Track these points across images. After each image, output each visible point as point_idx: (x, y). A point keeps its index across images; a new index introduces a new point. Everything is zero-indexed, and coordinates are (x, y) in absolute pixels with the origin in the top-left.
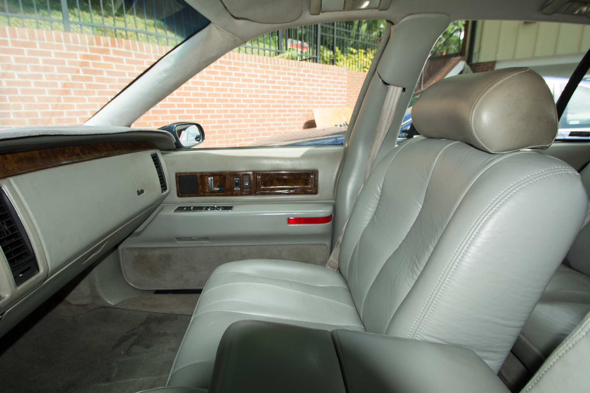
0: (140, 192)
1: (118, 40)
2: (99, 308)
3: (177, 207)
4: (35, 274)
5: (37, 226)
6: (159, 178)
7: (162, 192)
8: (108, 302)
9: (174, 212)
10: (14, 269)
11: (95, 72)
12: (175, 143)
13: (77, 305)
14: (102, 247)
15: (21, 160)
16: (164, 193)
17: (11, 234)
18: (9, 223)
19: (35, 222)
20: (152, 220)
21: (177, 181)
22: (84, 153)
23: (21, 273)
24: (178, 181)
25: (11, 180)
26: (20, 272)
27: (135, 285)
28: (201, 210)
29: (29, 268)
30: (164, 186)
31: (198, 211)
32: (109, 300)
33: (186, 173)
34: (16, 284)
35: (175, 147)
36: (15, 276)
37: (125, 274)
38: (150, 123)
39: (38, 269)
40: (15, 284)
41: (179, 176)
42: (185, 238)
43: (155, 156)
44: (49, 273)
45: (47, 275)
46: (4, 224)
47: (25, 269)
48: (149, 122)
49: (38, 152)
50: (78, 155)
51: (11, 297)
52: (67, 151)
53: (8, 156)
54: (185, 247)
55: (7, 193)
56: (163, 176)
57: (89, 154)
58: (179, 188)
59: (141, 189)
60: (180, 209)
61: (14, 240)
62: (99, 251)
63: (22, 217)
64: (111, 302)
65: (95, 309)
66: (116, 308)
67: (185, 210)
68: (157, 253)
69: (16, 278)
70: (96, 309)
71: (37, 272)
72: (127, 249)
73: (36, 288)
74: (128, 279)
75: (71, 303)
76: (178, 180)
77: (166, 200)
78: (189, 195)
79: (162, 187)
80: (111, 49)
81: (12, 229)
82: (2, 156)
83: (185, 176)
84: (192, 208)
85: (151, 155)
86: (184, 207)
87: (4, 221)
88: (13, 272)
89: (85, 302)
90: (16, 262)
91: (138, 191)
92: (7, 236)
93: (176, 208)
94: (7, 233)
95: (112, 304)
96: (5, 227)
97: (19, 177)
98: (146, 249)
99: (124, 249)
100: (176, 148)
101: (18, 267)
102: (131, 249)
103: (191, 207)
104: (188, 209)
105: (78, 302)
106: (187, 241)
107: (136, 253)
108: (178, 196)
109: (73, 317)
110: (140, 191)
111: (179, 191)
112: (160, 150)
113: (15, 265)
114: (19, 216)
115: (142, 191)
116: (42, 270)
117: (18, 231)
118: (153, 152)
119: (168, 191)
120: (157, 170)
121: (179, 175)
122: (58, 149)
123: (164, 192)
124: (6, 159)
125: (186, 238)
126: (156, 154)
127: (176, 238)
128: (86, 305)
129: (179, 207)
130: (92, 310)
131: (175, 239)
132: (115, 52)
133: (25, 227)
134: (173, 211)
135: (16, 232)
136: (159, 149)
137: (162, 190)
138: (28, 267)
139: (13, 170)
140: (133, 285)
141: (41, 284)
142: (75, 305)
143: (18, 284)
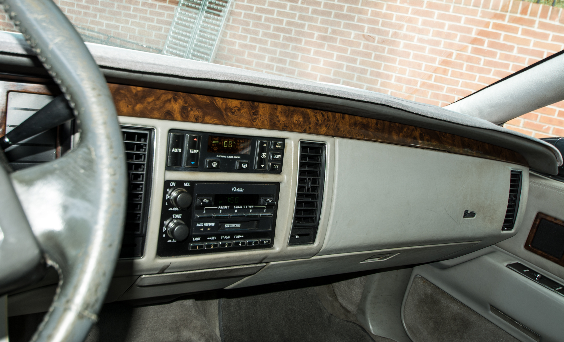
0: (469, 214)
1: (553, 9)
2: (357, 325)
3: (516, 262)
4: (310, 244)
5: (335, 197)
6: (508, 207)
7: (503, 229)
8: (369, 326)
9: (507, 266)
10: (295, 228)
11: (502, 47)
12: (559, 167)
13: (341, 305)
14: (389, 256)
15: (355, 124)
16: (504, 232)
17: (310, 193)
18: (315, 181)
19: (335, 191)
20: (470, 260)
21: (534, 224)
22: (422, 139)
23: (298, 235)
24: (536, 225)
25: (338, 140)
26: (299, 233)
27: (408, 329)
28: (552, 288)
29: (308, 235)
30: (509, 222)
31: (547, 287)
32: (372, 326)
33: (556, 219)
34: (290, 243)
35: (557, 172)
36: (293, 234)
37: (404, 308)
38: (548, 129)
39: (314, 241)
40: (288, 242)
41: (542, 219)
42: (504, 313)
43: (518, 175)
44: (320, 251)
45: (318, 251)
46: (309, 181)
47: (304, 233)
48: (547, 127)
49: (375, 121)
50: (415, 138)
51: (279, 252)
52: (405, 130)
53: (347, 117)
54: (498, 327)
55: (327, 152)
56: (516, 207)
57: (428, 141)
58: (533, 236)
59: (472, 211)
60: (519, 267)
61: (310, 200)
62: (385, 260)
63: (327, 181)
64: (372, 328)
65: (353, 323)
66: (372, 339)
67: (525, 273)
68: (455, 308)
69: (292, 237)
70: (355, 323)
71: (312, 242)
72: (422, 278)
73: (304, 257)
74: (404, 316)
75: (338, 298)
76: (538, 222)
77: (505, 243)
78: (544, 253)
79: (505, 221)
80: (537, 19)
81: (314, 189)
82: (342, 114)
83: (551, 222)
84: (538, 276)
85: (512, 171)
86: (527, 268)
87: (311, 178)
88: (293, 229)
89: (350, 308)
90: (301, 222)
91: (466, 212)
92: (306, 193)
93: (513, 262)
94: (308, 190)
95: (372, 332)
96: (309, 183)
97: (345, 141)
98: (443, 292)
99: (418, 276)
100: (559, 175)
101: (299, 228)
102: (425, 280)
103: (537, 273)
104: (531, 274)
105: (344, 303)
106: (505, 320)
107: (429, 291)
108: (526, 247)
109: (331, 315)
110: (469, 212)
111: (531, 240)
112: (530, 170)
113: (298, 224)
114: (325, 179)
115: (472, 214)
116: (316, 244)
117: (317, 193)
118: (517, 167)
119: (512, 231)
120: (510, 195)
121: (542, 216)
122: (397, 124)
123: (506, 230)
124: (343, 118)
125: (506, 315)
126: (521, 172)
127: (491, 305)
128: (348, 311)
129: (518, 263)
130: (351, 322)
131: (489, 305)
132: (542, 25)
133: (324, 192)
134: (506, 264)
135: (315, 193)
136: (529, 167)
137: (503, 225)
138: (307, 233)
139: (344, 131)
140: (406, 327)
141: (309, 257)
142: (339, 303)
143: (291, 244)
